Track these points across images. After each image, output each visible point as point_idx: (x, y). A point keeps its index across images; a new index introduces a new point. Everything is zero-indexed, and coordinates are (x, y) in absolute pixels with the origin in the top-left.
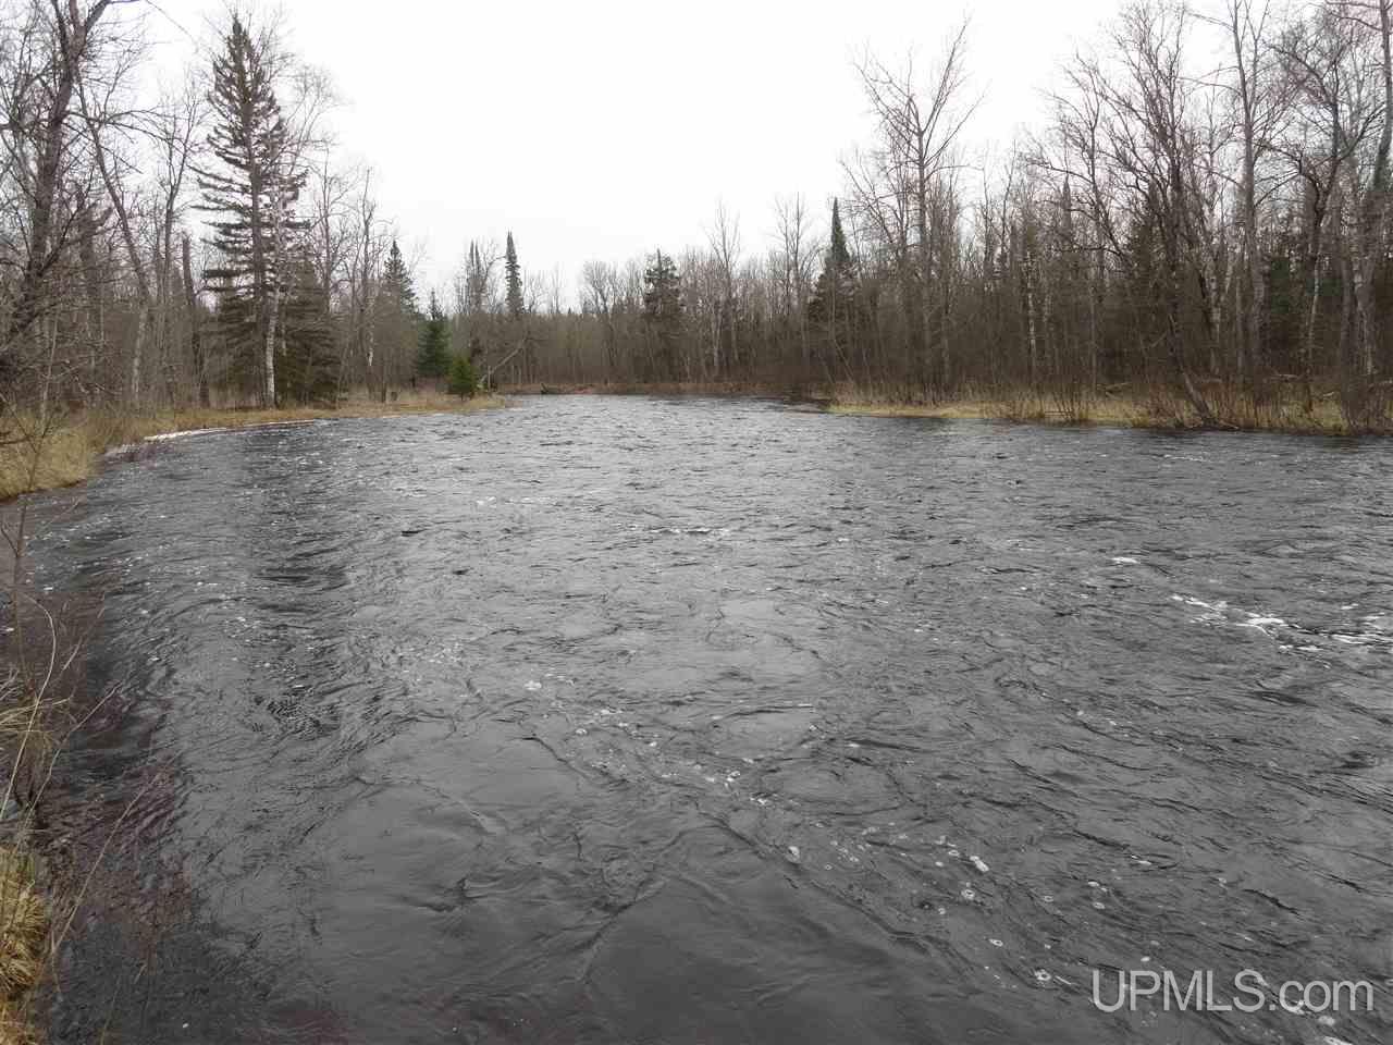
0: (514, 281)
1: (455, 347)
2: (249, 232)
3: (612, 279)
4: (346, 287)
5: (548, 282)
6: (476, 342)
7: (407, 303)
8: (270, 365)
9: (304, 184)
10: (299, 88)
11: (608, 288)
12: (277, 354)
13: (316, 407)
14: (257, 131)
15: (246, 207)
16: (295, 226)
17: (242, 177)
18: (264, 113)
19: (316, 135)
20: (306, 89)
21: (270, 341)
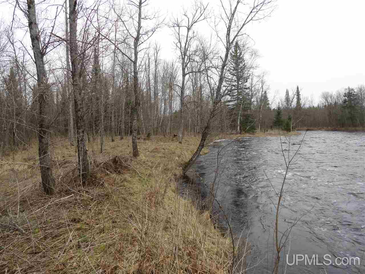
0: (299, 99)
1: (284, 117)
2: (236, 91)
3: (331, 97)
4: (255, 103)
5: (310, 99)
6: (289, 116)
7: (268, 106)
8: (239, 123)
9: (249, 78)
10: (250, 55)
11: (329, 100)
12: (240, 120)
13: (250, 134)
14: (240, 67)
15: (236, 85)
16: (246, 88)
17: (235, 78)
18: (241, 62)
19: (254, 66)
20: (252, 55)
21: (239, 118)
